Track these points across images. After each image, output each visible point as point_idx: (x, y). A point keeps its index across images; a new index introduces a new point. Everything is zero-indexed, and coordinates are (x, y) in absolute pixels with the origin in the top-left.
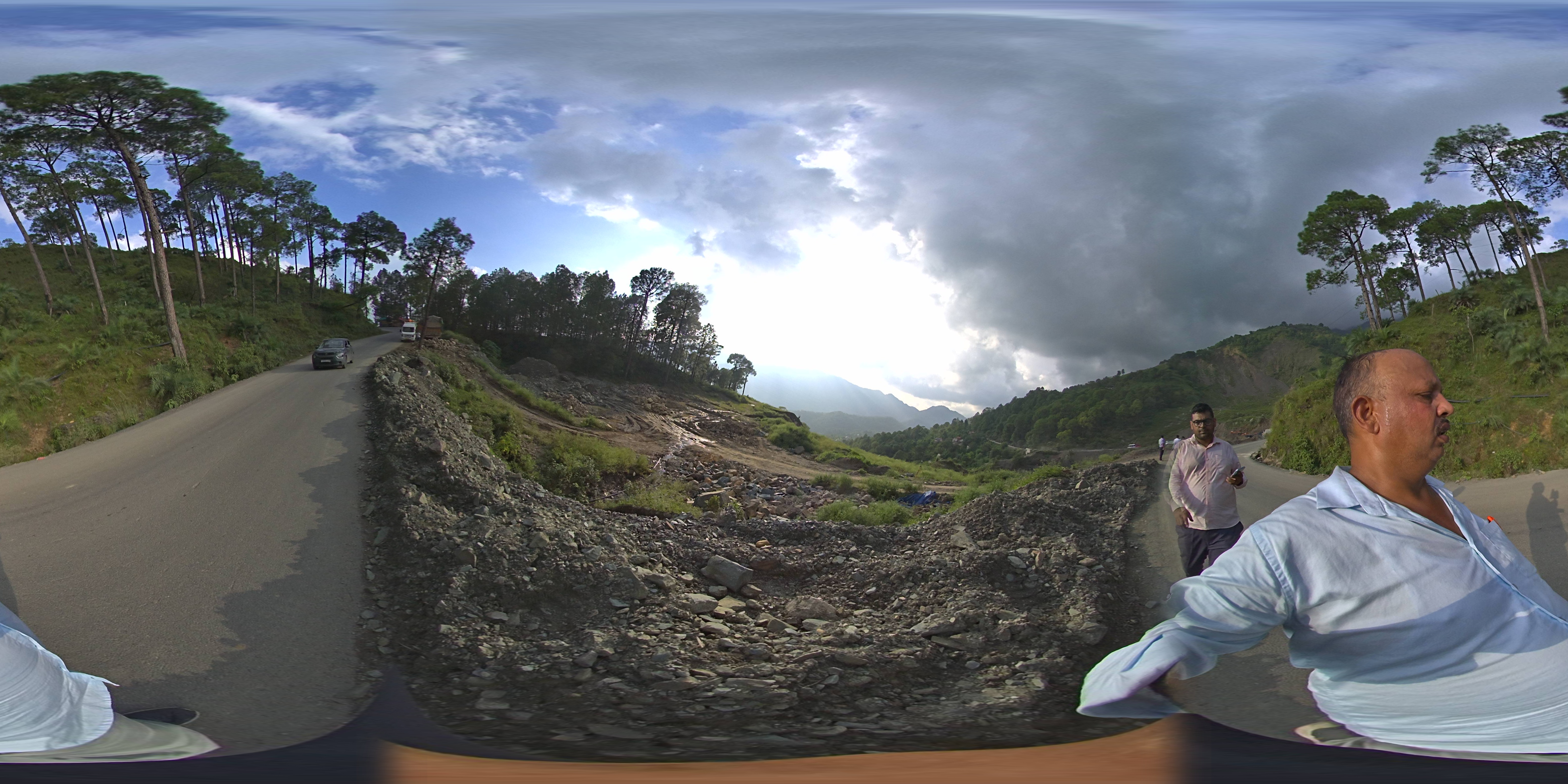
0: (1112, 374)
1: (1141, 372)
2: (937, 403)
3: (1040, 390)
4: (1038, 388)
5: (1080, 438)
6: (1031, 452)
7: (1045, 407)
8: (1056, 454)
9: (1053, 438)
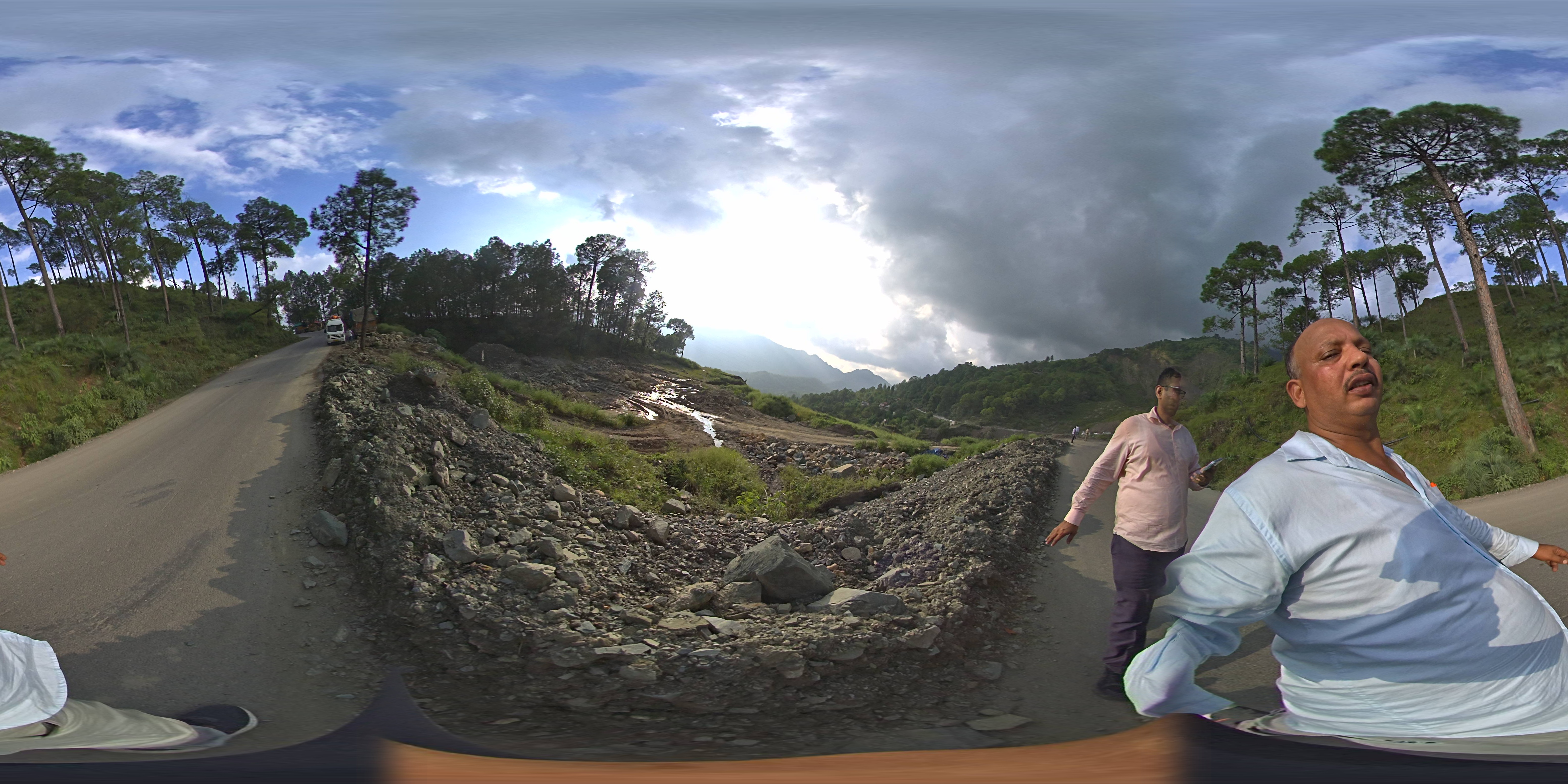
1: (1070, 361)
2: (862, 367)
3: (968, 365)
4: (967, 363)
5: (1002, 417)
6: (956, 424)
7: (972, 383)
8: (979, 429)
9: (977, 413)
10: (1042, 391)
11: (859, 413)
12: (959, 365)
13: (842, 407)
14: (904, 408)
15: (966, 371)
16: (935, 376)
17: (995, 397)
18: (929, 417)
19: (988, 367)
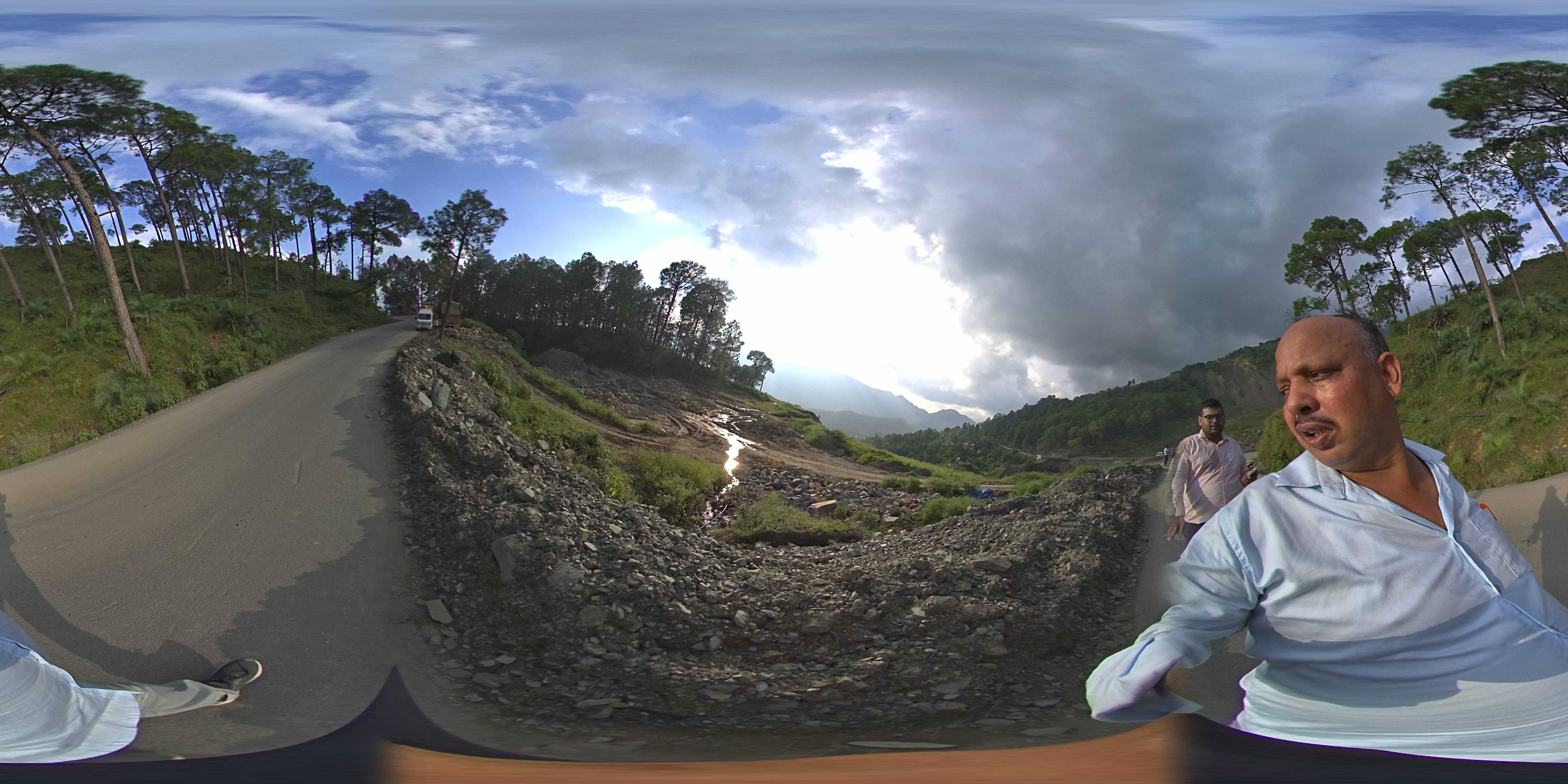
0: (1123, 384)
1: (1151, 382)
2: (948, 407)
3: (1051, 398)
4: (1050, 396)
5: (1090, 447)
6: (1042, 458)
7: (1056, 415)
8: (1067, 461)
9: (1064, 445)
10: (1128, 416)
11: (942, 452)
12: (1042, 399)
13: (926, 447)
14: (989, 446)
15: (1050, 404)
16: (1019, 411)
17: (1081, 427)
18: (1014, 453)
19: (1071, 398)
